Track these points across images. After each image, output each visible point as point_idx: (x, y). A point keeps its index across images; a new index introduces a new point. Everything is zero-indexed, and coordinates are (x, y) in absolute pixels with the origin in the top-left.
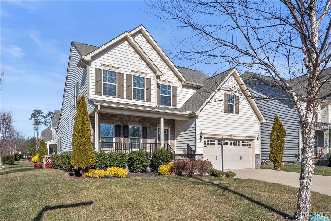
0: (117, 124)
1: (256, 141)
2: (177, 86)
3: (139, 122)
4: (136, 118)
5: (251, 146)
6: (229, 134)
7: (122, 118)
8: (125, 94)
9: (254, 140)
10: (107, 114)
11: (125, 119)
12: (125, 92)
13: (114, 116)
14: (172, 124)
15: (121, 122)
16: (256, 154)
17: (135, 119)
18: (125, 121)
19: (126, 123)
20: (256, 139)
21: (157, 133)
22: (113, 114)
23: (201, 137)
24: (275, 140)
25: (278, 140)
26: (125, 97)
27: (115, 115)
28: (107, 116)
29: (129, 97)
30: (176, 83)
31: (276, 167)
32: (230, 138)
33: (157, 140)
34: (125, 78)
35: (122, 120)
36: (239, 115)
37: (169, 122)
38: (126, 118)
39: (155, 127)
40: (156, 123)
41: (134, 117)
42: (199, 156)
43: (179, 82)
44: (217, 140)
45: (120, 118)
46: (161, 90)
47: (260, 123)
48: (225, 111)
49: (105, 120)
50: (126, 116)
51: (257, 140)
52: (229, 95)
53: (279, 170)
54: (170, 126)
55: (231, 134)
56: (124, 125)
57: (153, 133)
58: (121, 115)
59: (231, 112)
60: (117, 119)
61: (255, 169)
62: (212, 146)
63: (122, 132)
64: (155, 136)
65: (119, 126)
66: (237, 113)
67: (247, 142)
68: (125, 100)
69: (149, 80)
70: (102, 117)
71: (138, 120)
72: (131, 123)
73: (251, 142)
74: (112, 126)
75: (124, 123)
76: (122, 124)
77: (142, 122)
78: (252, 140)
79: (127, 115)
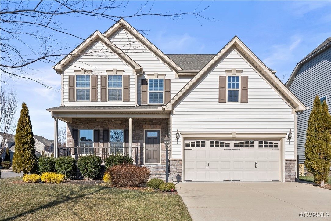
0: (96, 129)
1: (286, 139)
2: (171, 78)
3: (121, 125)
4: (118, 120)
5: (279, 148)
6: (229, 131)
7: (102, 123)
8: (99, 97)
9: (282, 138)
10: (86, 120)
11: (105, 123)
12: (99, 94)
13: (93, 120)
14: (163, 124)
15: (101, 127)
16: (286, 160)
17: (116, 122)
18: (106, 125)
19: (106, 128)
20: (287, 136)
21: (143, 135)
22: (92, 119)
23: (178, 138)
24: (312, 136)
25: (316, 137)
26: (99, 100)
27: (95, 120)
28: (86, 121)
29: (103, 99)
30: (171, 75)
31: (317, 180)
32: (230, 136)
33: (144, 144)
34: (99, 80)
35: (102, 124)
36: (249, 103)
37: (159, 123)
38: (107, 121)
39: (141, 129)
40: (142, 124)
41: (114, 121)
42: (174, 162)
43: (175, 73)
44: (209, 141)
45: (99, 122)
46: (149, 86)
47: (296, 112)
48: (221, 100)
49: (84, 126)
50: (106, 120)
51: (289, 138)
52: (229, 77)
53: (322, 185)
54: (161, 126)
55: (232, 132)
56: (104, 129)
57: (139, 136)
58: (100, 119)
59: (233, 100)
60: (96, 124)
61: (284, 181)
62: (200, 149)
63: (101, 137)
64: (141, 140)
65: (99, 131)
66: (245, 100)
67: (268, 141)
68: (99, 103)
69: (127, 78)
70: (81, 123)
71: (120, 122)
72: (112, 126)
73: (278, 142)
74: (92, 131)
75: (104, 127)
76: (101, 128)
77: (124, 125)
78: (280, 139)
79: (108, 119)
